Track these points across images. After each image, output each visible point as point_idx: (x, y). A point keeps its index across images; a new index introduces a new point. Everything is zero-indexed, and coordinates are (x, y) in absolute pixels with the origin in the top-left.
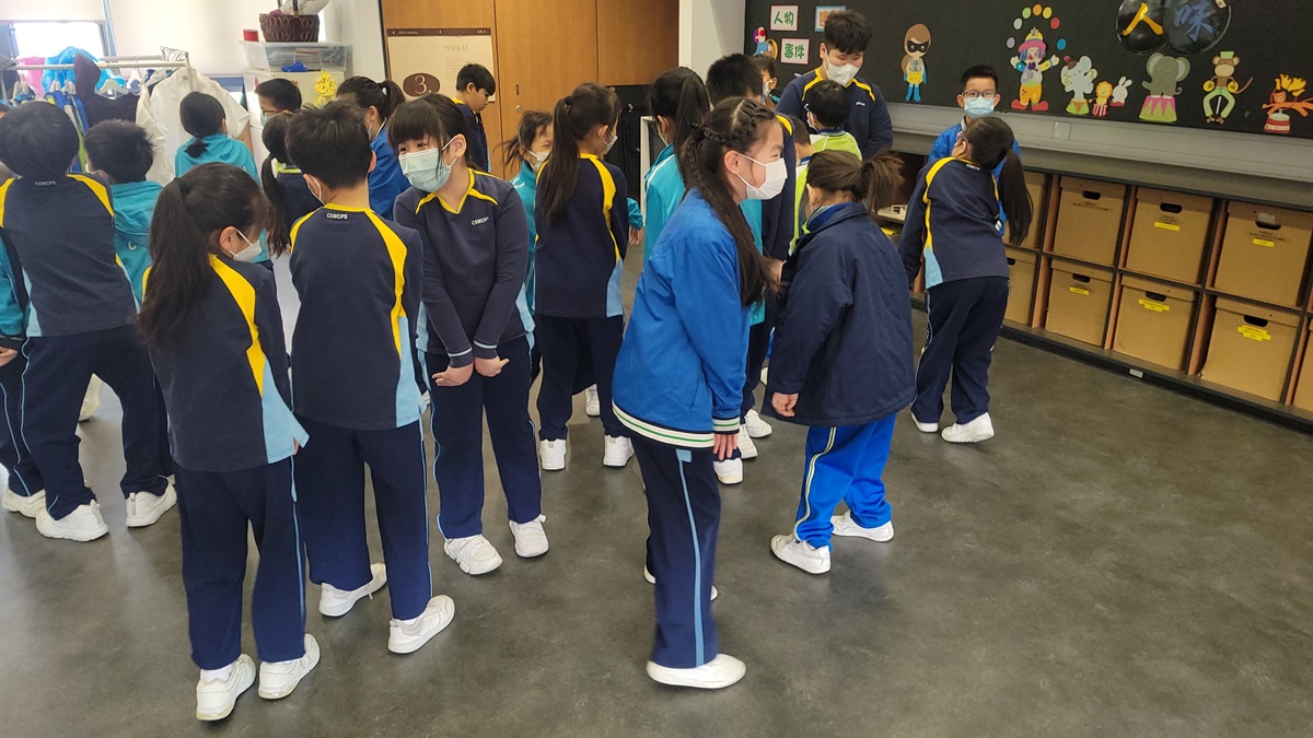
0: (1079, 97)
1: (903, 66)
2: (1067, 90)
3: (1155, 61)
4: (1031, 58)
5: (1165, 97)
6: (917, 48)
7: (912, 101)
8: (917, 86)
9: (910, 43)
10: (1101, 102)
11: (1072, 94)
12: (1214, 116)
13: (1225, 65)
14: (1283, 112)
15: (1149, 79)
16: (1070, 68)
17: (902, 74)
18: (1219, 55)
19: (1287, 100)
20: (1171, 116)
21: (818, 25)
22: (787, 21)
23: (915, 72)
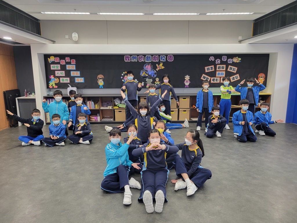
1: (98, 82)
3: (147, 80)
4: (126, 80)
6: (101, 79)
7: (101, 88)
8: (102, 85)
13: (157, 79)
15: (147, 82)
21: (72, 75)
22: (61, 74)
23: (101, 83)
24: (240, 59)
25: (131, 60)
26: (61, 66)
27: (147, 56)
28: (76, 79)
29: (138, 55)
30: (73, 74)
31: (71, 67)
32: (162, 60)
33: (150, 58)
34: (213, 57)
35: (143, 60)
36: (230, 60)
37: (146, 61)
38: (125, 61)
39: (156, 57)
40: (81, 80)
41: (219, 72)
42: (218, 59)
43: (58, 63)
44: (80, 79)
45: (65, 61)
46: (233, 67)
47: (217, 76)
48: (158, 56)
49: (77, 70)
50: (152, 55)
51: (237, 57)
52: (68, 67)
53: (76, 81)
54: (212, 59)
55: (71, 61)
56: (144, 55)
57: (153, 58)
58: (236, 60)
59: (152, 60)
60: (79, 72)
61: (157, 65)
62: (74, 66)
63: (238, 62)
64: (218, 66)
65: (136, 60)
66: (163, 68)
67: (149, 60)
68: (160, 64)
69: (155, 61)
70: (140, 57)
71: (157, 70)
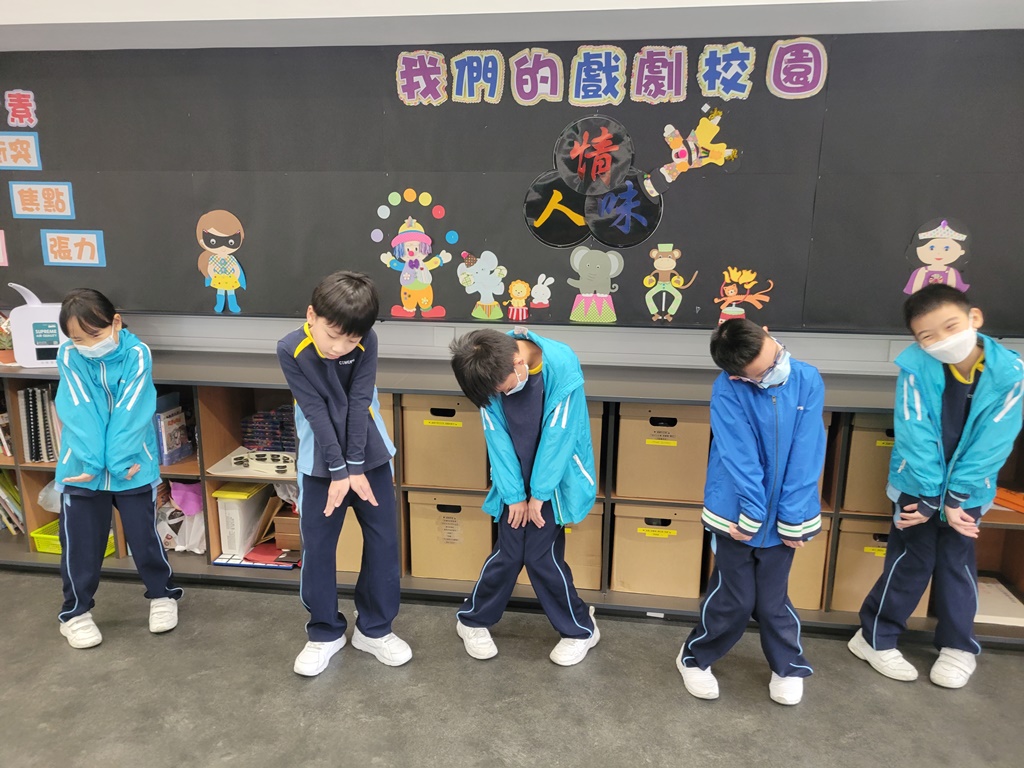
0: (487, 299)
1: (200, 266)
2: (470, 291)
3: (580, 257)
4: (411, 254)
5: (598, 295)
6: (222, 242)
7: (226, 312)
8: (231, 292)
9: (207, 237)
10: (518, 303)
11: (477, 296)
12: (660, 313)
13: (665, 257)
14: (737, 306)
15: (576, 276)
16: (468, 266)
17: (200, 277)
18: (657, 248)
19: (739, 294)
20: (610, 316)
21: (19, 210)
23: (223, 274)
25: (449, 89)
27: (583, 50)
28: (50, 237)
29: (510, 47)
30: (25, 201)
31: (9, 153)
32: (718, 92)
33: (609, 69)
35: (554, 91)
37: (574, 101)
38: (403, 96)
39: (665, 63)
40: (81, 245)
44: (74, 237)
48: (683, 49)
49: (49, 172)
50: (631, 47)
53: (52, 258)
56: (565, 47)
57: (635, 71)
59: (627, 86)
60: (64, 190)
61: (669, 130)
65: (492, 94)
66: (721, 162)
67: (604, 85)
68: (695, 125)
69: (656, 101)
70: (524, 60)
71: (669, 173)
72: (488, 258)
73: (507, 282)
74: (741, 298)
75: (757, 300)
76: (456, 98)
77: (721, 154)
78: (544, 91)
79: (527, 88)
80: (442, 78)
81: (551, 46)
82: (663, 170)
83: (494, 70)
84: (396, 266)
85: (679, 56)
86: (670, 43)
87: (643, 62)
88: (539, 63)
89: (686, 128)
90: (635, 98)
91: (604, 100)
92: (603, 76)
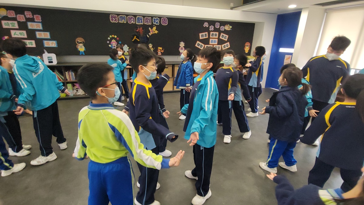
1: (77, 47)
4: (114, 45)
6: (80, 43)
7: (82, 55)
8: (83, 51)
9: (78, 42)
11: (124, 51)
13: (151, 46)
17: (77, 49)
21: (38, 37)
22: (21, 35)
23: (81, 48)
24: (231, 27)
25: (118, 20)
26: (19, 23)
27: (138, 17)
28: (45, 42)
29: (127, 15)
30: (39, 35)
31: (35, 26)
32: (155, 24)
33: (141, 20)
34: (207, 23)
35: (134, 22)
36: (222, 28)
37: (137, 23)
38: (111, 21)
39: (149, 19)
40: (52, 43)
41: (212, 39)
42: (212, 26)
43: (14, 19)
44: (50, 42)
45: (25, 16)
46: (225, 35)
47: (210, 43)
48: (150, 18)
49: (44, 30)
50: (144, 17)
51: (229, 25)
52: (31, 26)
53: (46, 46)
54: (206, 25)
55: (33, 16)
56: (135, 16)
57: (145, 20)
58: (228, 28)
59: (144, 22)
60: (48, 33)
61: (150, 28)
62: (40, 24)
63: (229, 30)
64: (211, 33)
65: (125, 22)
66: (156, 33)
67: (141, 21)
68: (153, 28)
69: (148, 24)
70: (129, 17)
71: (150, 34)
72: (126, 46)
73: (129, 49)
74: (160, 51)
75: (162, 51)
76: (119, 22)
77: (156, 32)
78: (132, 22)
79: (130, 21)
80: (117, 19)
81: (133, 16)
82: (149, 34)
83: (125, 18)
84: (112, 47)
85: (150, 19)
86: (149, 17)
87: (146, 19)
88: (131, 18)
89: (152, 28)
90: (145, 24)
91: (141, 24)
92: (140, 20)
